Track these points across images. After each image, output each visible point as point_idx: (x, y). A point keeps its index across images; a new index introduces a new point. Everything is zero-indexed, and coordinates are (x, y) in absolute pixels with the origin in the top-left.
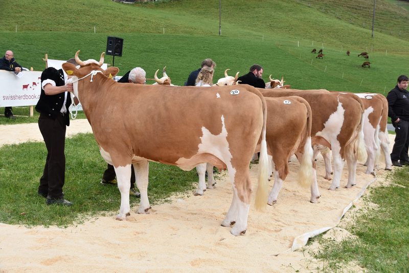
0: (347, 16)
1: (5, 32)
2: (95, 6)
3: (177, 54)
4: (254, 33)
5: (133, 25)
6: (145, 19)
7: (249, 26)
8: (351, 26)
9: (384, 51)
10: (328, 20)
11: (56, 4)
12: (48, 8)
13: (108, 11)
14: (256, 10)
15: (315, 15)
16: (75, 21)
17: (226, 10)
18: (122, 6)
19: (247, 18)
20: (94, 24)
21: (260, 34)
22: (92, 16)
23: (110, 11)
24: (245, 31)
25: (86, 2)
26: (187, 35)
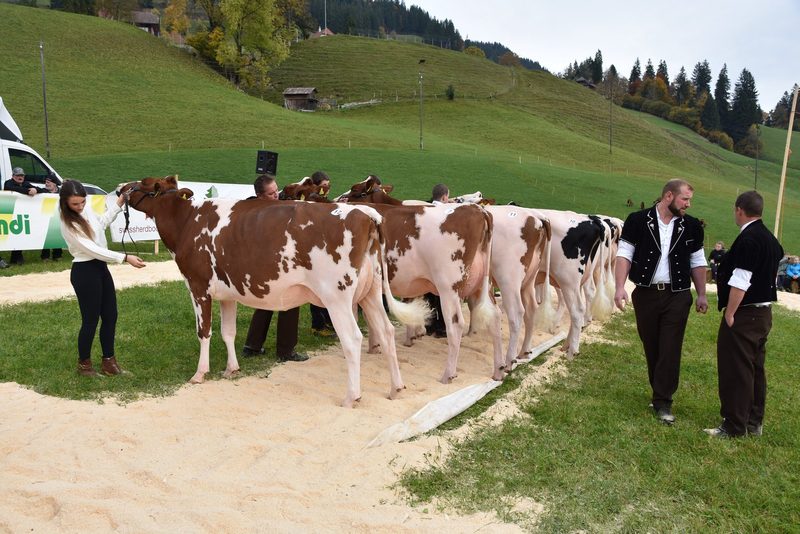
0: (581, 127)
1: (157, 152)
2: (266, 116)
4: (465, 146)
5: (311, 137)
6: (326, 130)
7: (459, 137)
8: (586, 139)
9: (624, 170)
10: (558, 131)
11: (218, 116)
12: (209, 121)
13: (280, 122)
14: (468, 117)
15: (541, 124)
16: (239, 135)
17: (430, 118)
18: (299, 115)
19: (456, 128)
20: (263, 138)
21: (472, 147)
22: (261, 129)
23: (283, 122)
24: (455, 143)
25: (255, 112)
26: (380, 149)
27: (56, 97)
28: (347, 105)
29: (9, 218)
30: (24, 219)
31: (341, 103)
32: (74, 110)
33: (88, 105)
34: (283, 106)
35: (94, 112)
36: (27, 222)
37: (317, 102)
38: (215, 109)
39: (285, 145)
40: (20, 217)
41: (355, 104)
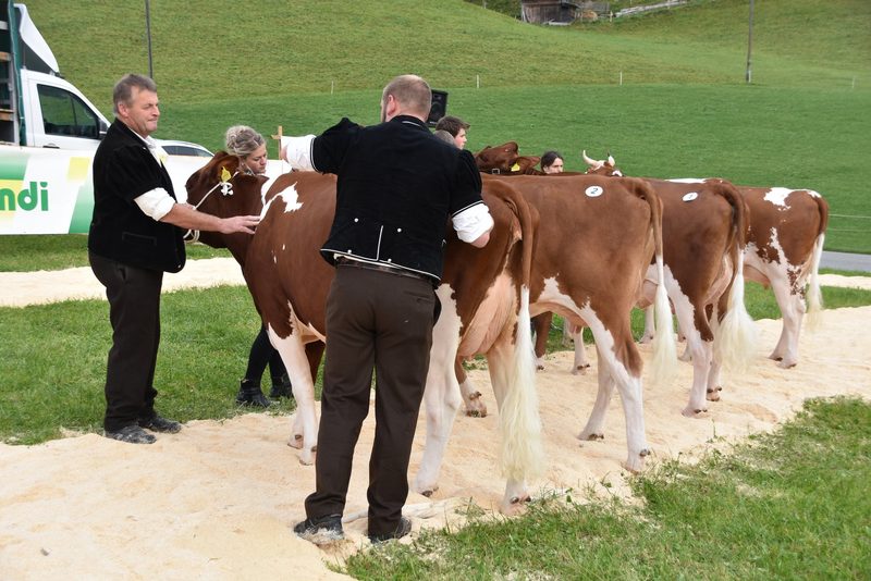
1: (313, 94)
2: (487, 35)
3: (643, 125)
4: (835, 73)
5: (557, 68)
6: (585, 55)
7: (825, 57)
11: (411, 35)
12: (396, 45)
13: (511, 43)
16: (442, 66)
17: (773, 27)
18: (543, 31)
19: (822, 40)
20: (478, 71)
21: (848, 74)
22: (478, 55)
23: (514, 44)
24: (814, 69)
25: (470, 28)
26: (672, 85)
27: (170, 10)
28: (626, 12)
29: (17, 187)
30: (39, 188)
31: (616, 8)
32: (194, 29)
33: (214, 23)
34: (519, 17)
35: (223, 32)
36: (45, 194)
37: (575, 8)
38: (407, 24)
39: (514, 82)
40: (33, 185)
41: (641, 9)
